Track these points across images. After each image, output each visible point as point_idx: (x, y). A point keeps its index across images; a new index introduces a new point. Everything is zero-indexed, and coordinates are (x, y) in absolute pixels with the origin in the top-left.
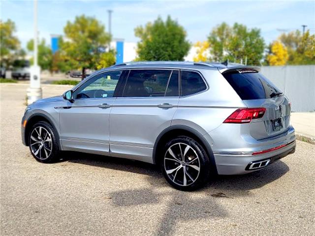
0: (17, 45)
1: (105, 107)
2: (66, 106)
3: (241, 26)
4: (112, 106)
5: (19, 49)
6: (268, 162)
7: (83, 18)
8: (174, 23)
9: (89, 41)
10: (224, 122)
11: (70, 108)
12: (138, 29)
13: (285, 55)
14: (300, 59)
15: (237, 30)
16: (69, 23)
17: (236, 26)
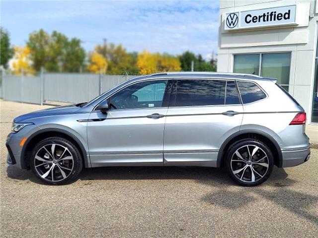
1: (157, 116)
2: (98, 118)
3: (60, 34)
4: (166, 116)
10: (290, 124)
11: (103, 120)
13: (104, 65)
14: (116, 69)
15: (56, 38)
17: (55, 34)
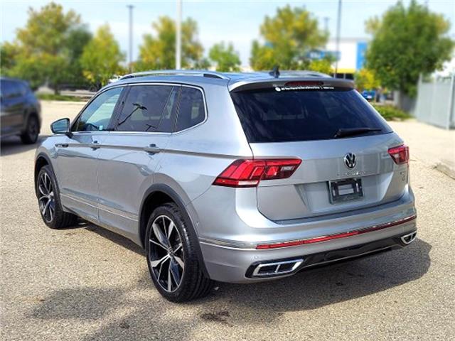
0: (199, 53)
4: (101, 146)
5: (201, 59)
6: (298, 264)
7: (287, 10)
8: (421, 10)
9: (295, 43)
10: (214, 184)
12: (371, 21)
16: (267, 19)
